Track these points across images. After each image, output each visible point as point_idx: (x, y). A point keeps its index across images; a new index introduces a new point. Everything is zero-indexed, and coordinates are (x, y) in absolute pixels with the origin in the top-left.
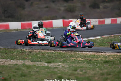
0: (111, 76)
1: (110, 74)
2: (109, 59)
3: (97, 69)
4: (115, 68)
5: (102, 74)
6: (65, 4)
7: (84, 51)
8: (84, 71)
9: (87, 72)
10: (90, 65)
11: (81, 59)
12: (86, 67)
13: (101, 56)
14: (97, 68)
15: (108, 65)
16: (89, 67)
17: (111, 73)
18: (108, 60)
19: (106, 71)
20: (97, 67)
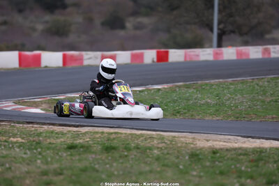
0: (62, 177)
1: (61, 174)
2: (81, 141)
3: (39, 161)
4: (80, 160)
5: (45, 173)
6: (48, 17)
7: (38, 123)
8: (7, 166)
9: (13, 168)
10: (25, 153)
11: (20, 140)
12: (15, 158)
13: (66, 134)
14: (39, 159)
15: (69, 153)
16: (22, 158)
17: (65, 172)
18: (80, 143)
19: (56, 166)
20: (40, 157)
